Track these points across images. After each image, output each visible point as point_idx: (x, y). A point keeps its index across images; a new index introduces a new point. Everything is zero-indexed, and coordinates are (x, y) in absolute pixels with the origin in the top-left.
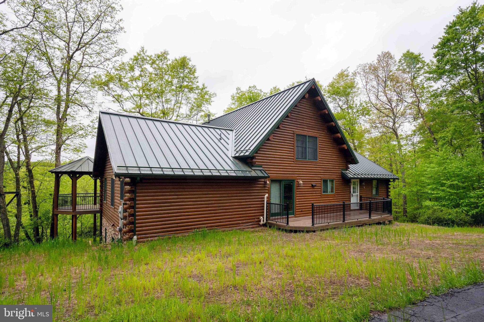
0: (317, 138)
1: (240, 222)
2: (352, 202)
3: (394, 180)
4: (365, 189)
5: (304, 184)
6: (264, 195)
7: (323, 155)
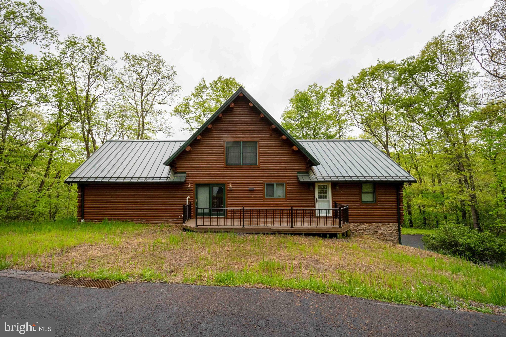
0: (256, 142)
1: (164, 217)
2: (317, 207)
3: (410, 183)
4: (342, 194)
5: (232, 188)
6: (186, 197)
7: (265, 159)
